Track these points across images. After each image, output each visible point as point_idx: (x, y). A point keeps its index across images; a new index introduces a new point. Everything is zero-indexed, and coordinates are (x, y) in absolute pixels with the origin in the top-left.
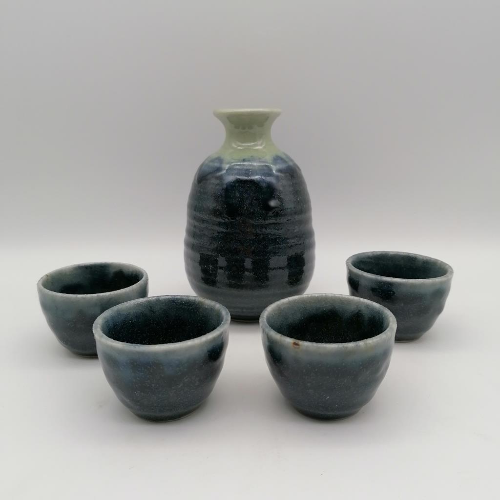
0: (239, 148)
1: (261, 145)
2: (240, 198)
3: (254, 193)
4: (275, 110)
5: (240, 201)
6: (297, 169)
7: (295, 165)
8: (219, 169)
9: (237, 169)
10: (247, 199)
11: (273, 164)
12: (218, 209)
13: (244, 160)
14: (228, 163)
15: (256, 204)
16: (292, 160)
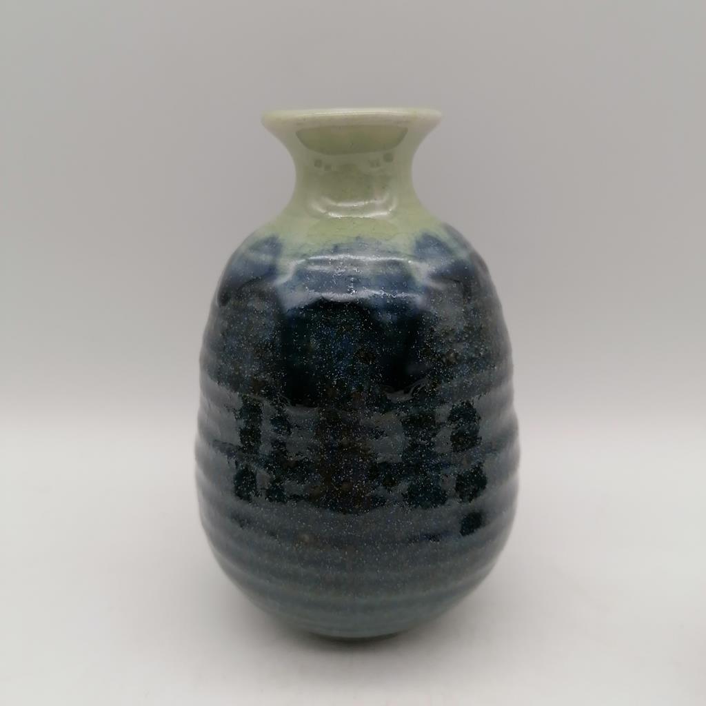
0: (333, 215)
1: (385, 207)
2: (323, 354)
3: (360, 342)
4: (424, 112)
5: (321, 364)
6: (479, 269)
7: (475, 257)
8: (271, 272)
9: (316, 273)
10: (340, 356)
11: (414, 258)
12: (264, 381)
13: (336, 249)
14: (295, 256)
15: (365, 371)
16: (465, 245)
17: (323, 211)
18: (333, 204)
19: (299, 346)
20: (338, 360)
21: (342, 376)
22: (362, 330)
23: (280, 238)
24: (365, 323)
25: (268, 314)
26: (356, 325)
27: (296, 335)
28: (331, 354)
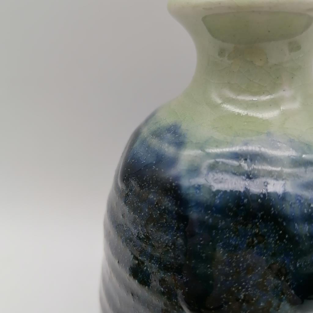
17: (219, 101)
18: (232, 95)
19: (203, 253)
20: (247, 274)
21: (251, 291)
22: (276, 243)
23: (183, 127)
24: (280, 235)
25: (170, 212)
26: (269, 237)
27: (201, 241)
28: (239, 267)
